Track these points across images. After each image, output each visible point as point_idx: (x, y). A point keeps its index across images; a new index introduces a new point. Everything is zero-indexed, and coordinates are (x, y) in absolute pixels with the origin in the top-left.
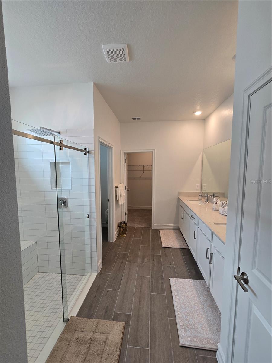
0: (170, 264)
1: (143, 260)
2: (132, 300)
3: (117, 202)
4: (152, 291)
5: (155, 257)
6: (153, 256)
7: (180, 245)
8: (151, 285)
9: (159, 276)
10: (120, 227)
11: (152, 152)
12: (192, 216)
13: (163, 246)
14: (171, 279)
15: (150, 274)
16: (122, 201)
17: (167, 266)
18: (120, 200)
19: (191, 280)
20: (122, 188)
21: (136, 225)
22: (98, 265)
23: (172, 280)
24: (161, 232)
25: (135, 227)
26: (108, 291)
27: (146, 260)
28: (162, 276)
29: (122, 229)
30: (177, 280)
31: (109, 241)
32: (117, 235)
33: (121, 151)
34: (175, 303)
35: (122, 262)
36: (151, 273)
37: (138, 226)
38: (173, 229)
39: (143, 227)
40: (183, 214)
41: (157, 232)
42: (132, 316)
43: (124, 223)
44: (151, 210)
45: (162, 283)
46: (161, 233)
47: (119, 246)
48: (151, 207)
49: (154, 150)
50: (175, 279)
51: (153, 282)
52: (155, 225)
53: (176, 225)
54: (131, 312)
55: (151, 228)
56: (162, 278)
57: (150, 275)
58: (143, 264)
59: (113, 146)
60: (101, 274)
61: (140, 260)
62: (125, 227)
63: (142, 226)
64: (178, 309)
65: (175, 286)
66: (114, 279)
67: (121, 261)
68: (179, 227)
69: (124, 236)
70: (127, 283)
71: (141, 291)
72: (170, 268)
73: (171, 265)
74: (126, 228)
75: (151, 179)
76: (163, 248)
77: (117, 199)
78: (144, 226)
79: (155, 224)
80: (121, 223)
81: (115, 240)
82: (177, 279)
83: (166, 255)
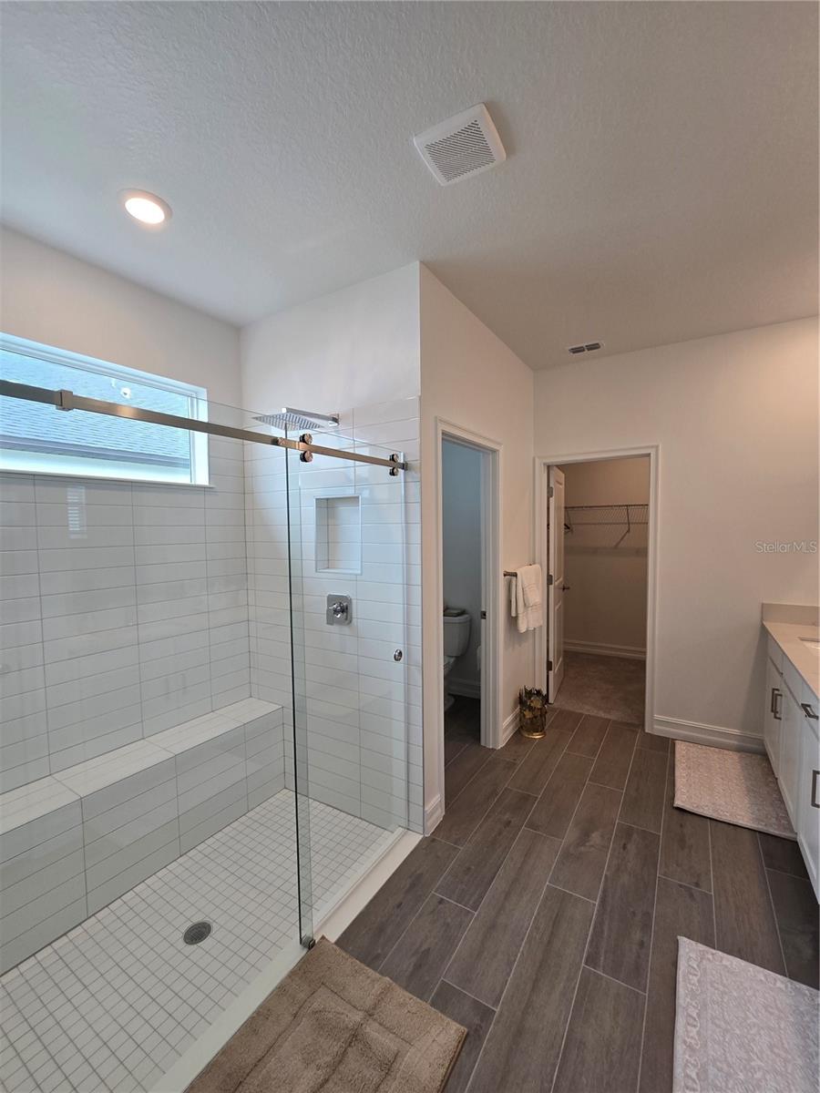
0: (695, 881)
1: (585, 835)
2: (510, 964)
3: (513, 621)
4: (592, 960)
5: (635, 836)
6: (627, 833)
7: (758, 820)
8: (592, 936)
9: (634, 913)
10: (522, 703)
11: (649, 455)
12: (805, 706)
13: (678, 803)
14: (683, 941)
15: (600, 892)
16: (531, 620)
17: (681, 886)
18: (520, 616)
19: (781, 982)
21: (587, 710)
22: (426, 809)
23: (689, 950)
24: (681, 748)
25: (582, 714)
26: (441, 901)
27: (595, 837)
28: (648, 915)
29: (528, 715)
30: (710, 957)
31: (483, 744)
32: (511, 727)
33: (537, 460)
34: (679, 1048)
35: (509, 823)
36: (605, 891)
37: (594, 712)
38: (739, 750)
39: (610, 720)
40: (775, 696)
41: (664, 748)
42: (498, 1022)
44: (641, 664)
45: (642, 944)
46: (677, 755)
47: (511, 766)
49: (657, 447)
50: (702, 947)
51: (606, 928)
52: (658, 720)
53: (754, 735)
54: (496, 1002)
55: (644, 730)
56: (646, 927)
57: (598, 900)
58: (582, 849)
59: (499, 444)
60: (433, 840)
61: (570, 834)
62: (539, 707)
63: (609, 717)
64: (687, 1076)
65: (695, 979)
66: (469, 869)
67: (507, 817)
68: (763, 745)
69: (537, 736)
70: (507, 895)
71: (549, 942)
72: (691, 896)
73: (697, 885)
74: (543, 714)
76: (676, 812)
77: (513, 614)
78: (613, 716)
79: (657, 716)
80: (529, 693)
81: (501, 745)
82: (714, 951)
83: (682, 842)
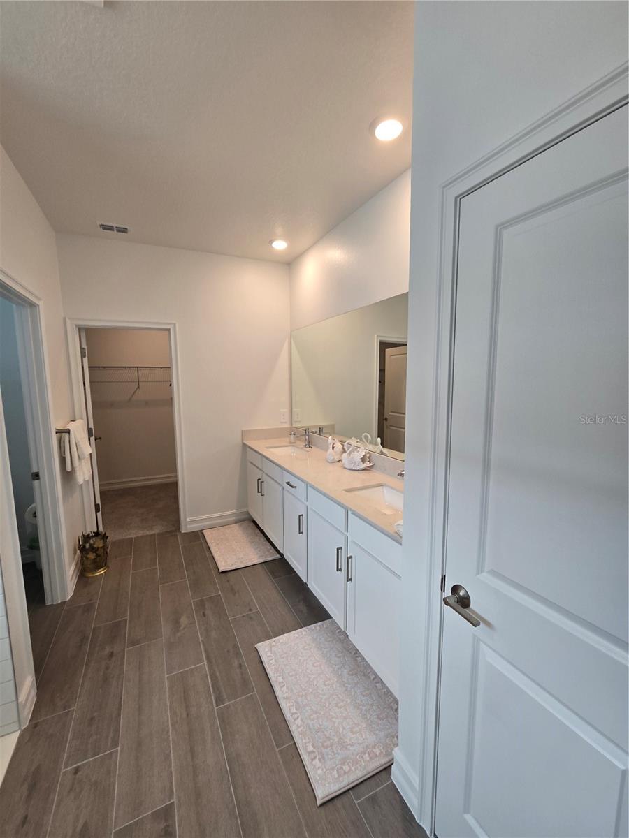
0: (248, 609)
1: (176, 622)
2: (167, 758)
3: (68, 476)
4: (219, 700)
5: (207, 605)
6: (201, 604)
7: (260, 557)
8: (212, 685)
9: (228, 651)
10: (82, 549)
11: (169, 330)
12: (288, 483)
13: (221, 569)
14: (259, 646)
15: (203, 653)
16: (85, 472)
17: (243, 616)
18: (77, 469)
19: (303, 631)
20: (79, 431)
21: (134, 533)
22: (20, 700)
23: (263, 648)
24: (207, 533)
25: (132, 538)
26: (77, 770)
27: (184, 620)
28: (235, 646)
29: (92, 556)
30: (274, 643)
31: (48, 602)
32: (75, 575)
33: (68, 322)
34: (283, 704)
35: (111, 655)
36: (206, 651)
37: (141, 533)
38: (236, 522)
39: (154, 534)
40: (260, 483)
41: (198, 537)
42: (180, 806)
43: (97, 534)
44: (175, 484)
45: (240, 666)
46: (207, 539)
47: (88, 608)
48: (176, 476)
49: (175, 325)
50: (268, 642)
51: (218, 674)
52: (189, 523)
53: (242, 510)
54: (171, 796)
55: (180, 532)
56: (238, 654)
57: (205, 660)
58: (179, 634)
60: (36, 725)
61: (165, 629)
62: (101, 545)
63: (152, 532)
64: (293, 714)
65: (273, 661)
66: (92, 719)
67: (107, 650)
68: (249, 514)
69: (101, 572)
70: (140, 710)
71: (188, 715)
72: (251, 618)
73: (250, 610)
74: (105, 548)
75: (170, 402)
76: (222, 575)
77: (69, 468)
78: (157, 530)
79: (188, 519)
80: (86, 538)
81: (70, 593)
82: (274, 639)
83: (232, 590)
